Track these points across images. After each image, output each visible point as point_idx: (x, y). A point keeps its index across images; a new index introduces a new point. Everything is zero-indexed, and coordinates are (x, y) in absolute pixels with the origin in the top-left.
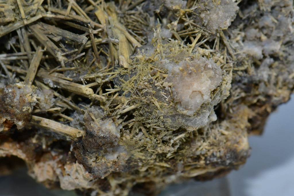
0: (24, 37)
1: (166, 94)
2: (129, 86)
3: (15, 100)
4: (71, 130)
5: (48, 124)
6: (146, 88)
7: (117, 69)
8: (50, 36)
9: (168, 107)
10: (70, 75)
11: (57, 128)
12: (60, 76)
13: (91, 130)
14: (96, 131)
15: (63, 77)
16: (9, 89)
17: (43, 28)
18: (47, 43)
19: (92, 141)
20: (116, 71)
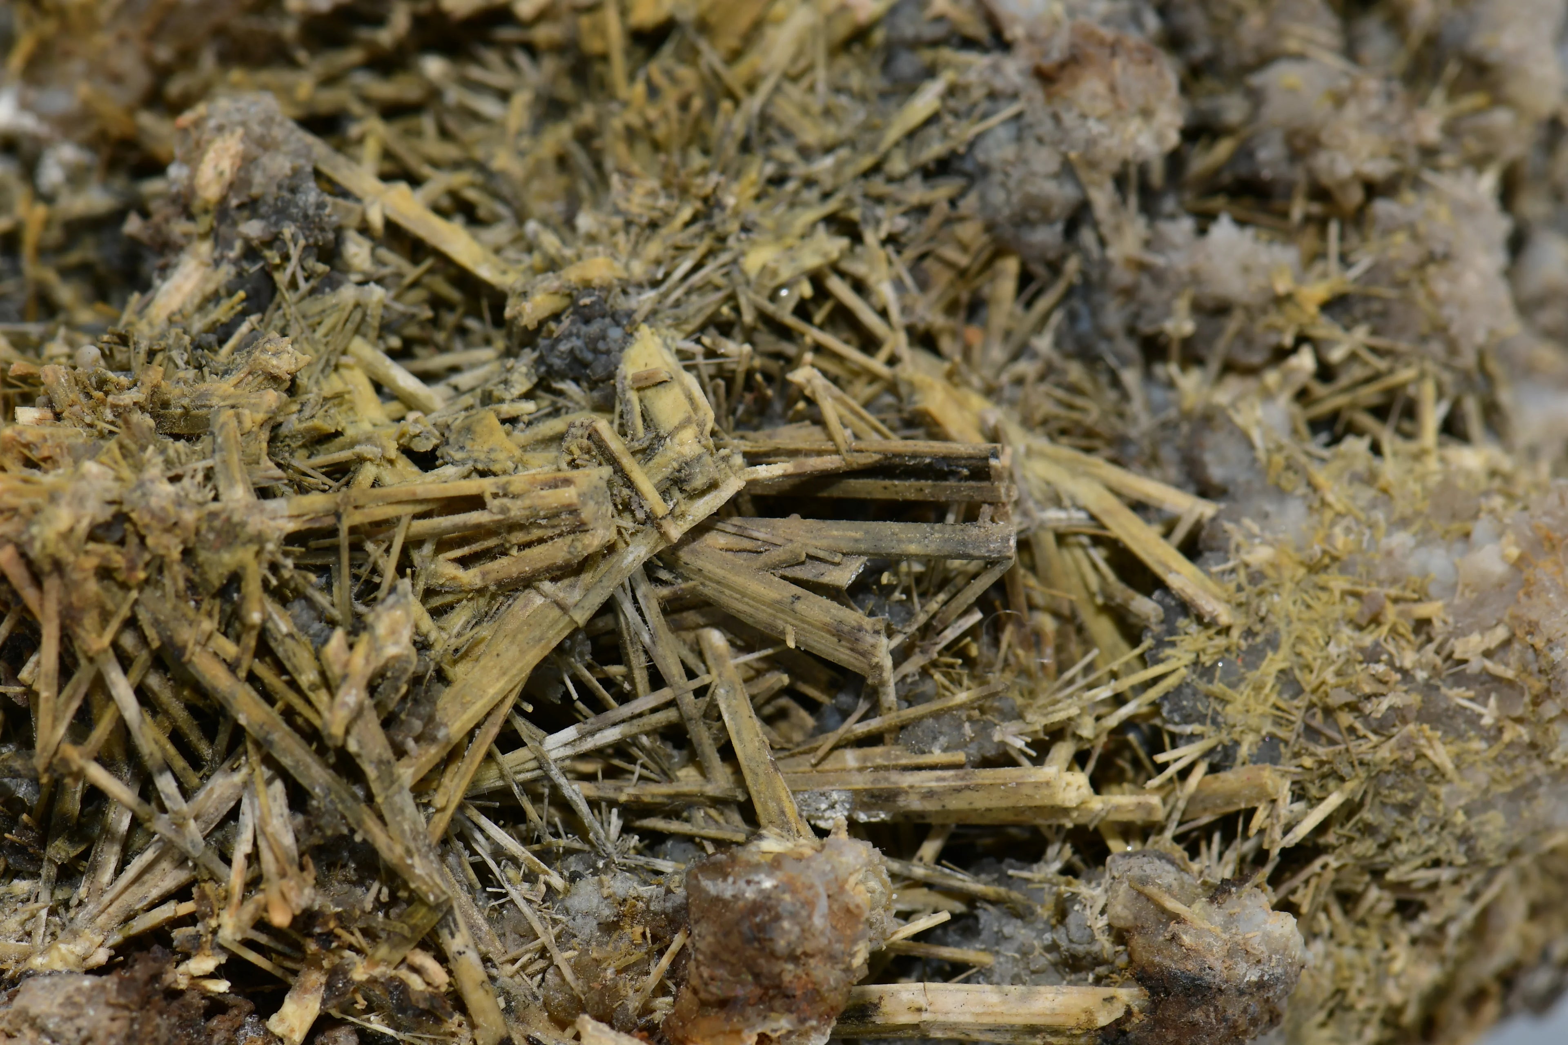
0: (647, 618)
1: (1471, 693)
2: (1260, 709)
3: (818, 921)
4: (1060, 999)
5: (924, 1005)
6: (1382, 689)
7: (1173, 644)
8: (805, 573)
9: (1493, 752)
10: (943, 740)
11: (979, 1009)
12: (879, 761)
13: (1191, 966)
14: (1218, 966)
15: (897, 757)
16: (756, 879)
17: (747, 544)
18: (799, 606)
19: (1208, 1016)
20: (1168, 658)
